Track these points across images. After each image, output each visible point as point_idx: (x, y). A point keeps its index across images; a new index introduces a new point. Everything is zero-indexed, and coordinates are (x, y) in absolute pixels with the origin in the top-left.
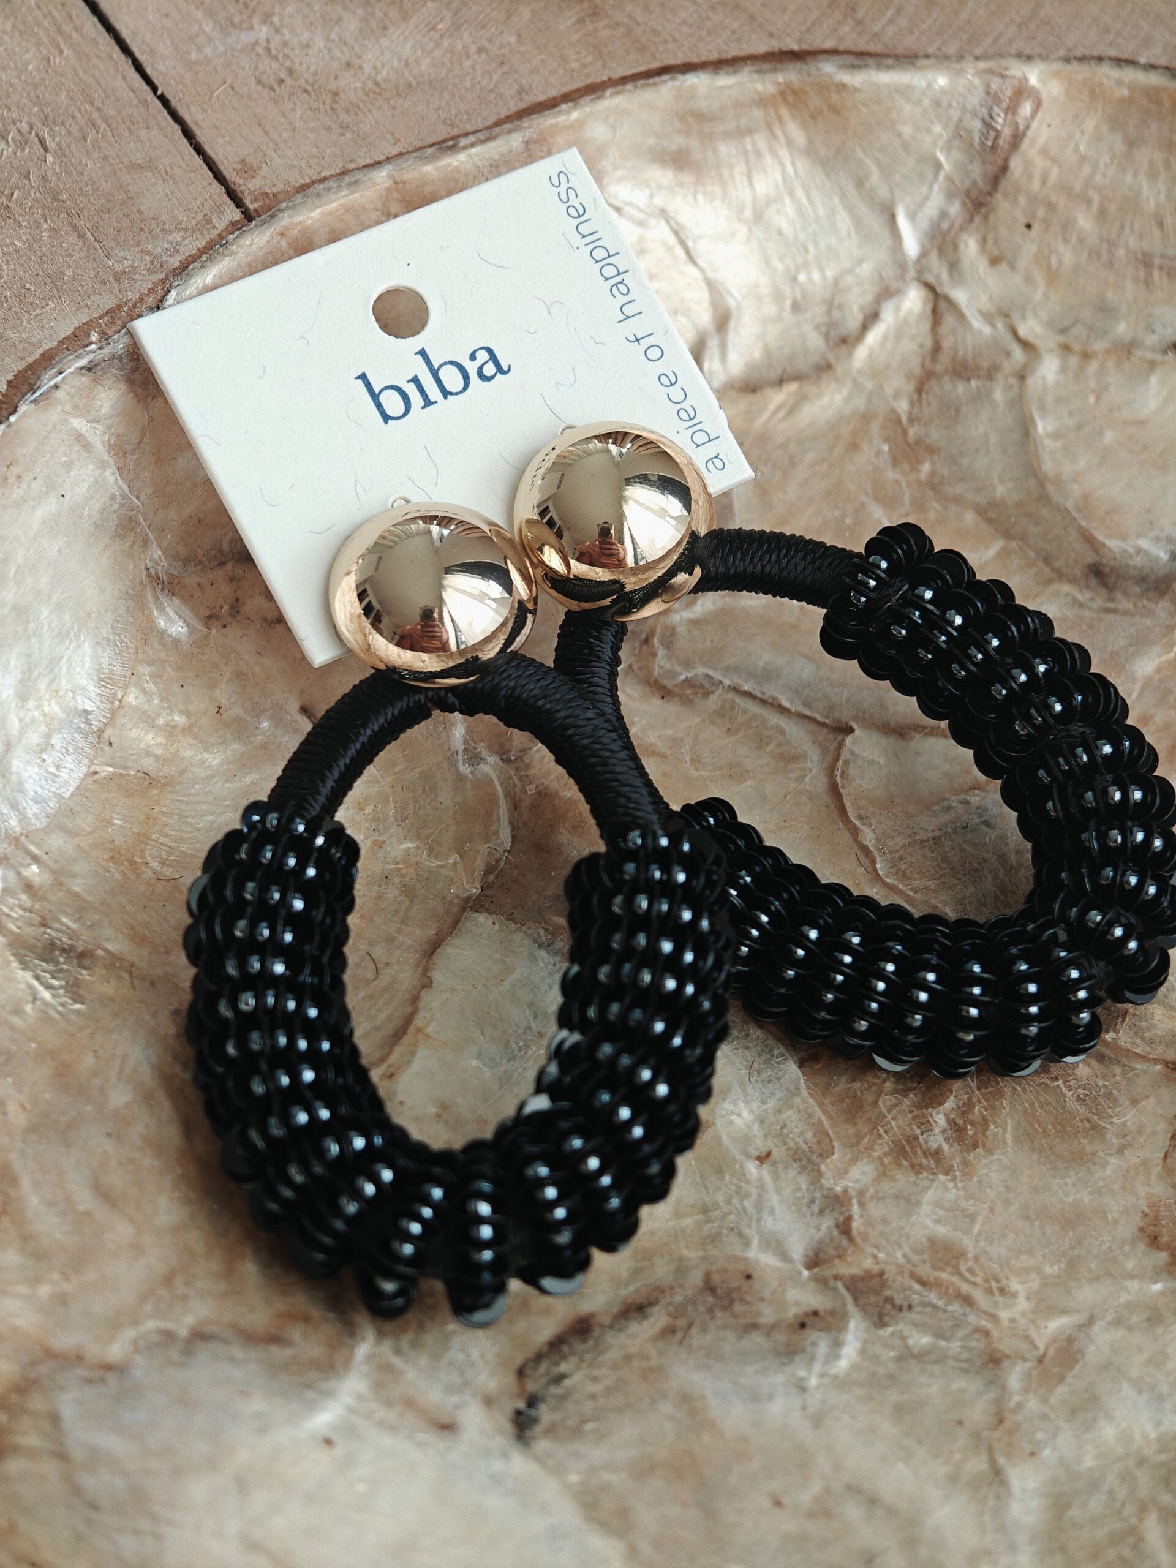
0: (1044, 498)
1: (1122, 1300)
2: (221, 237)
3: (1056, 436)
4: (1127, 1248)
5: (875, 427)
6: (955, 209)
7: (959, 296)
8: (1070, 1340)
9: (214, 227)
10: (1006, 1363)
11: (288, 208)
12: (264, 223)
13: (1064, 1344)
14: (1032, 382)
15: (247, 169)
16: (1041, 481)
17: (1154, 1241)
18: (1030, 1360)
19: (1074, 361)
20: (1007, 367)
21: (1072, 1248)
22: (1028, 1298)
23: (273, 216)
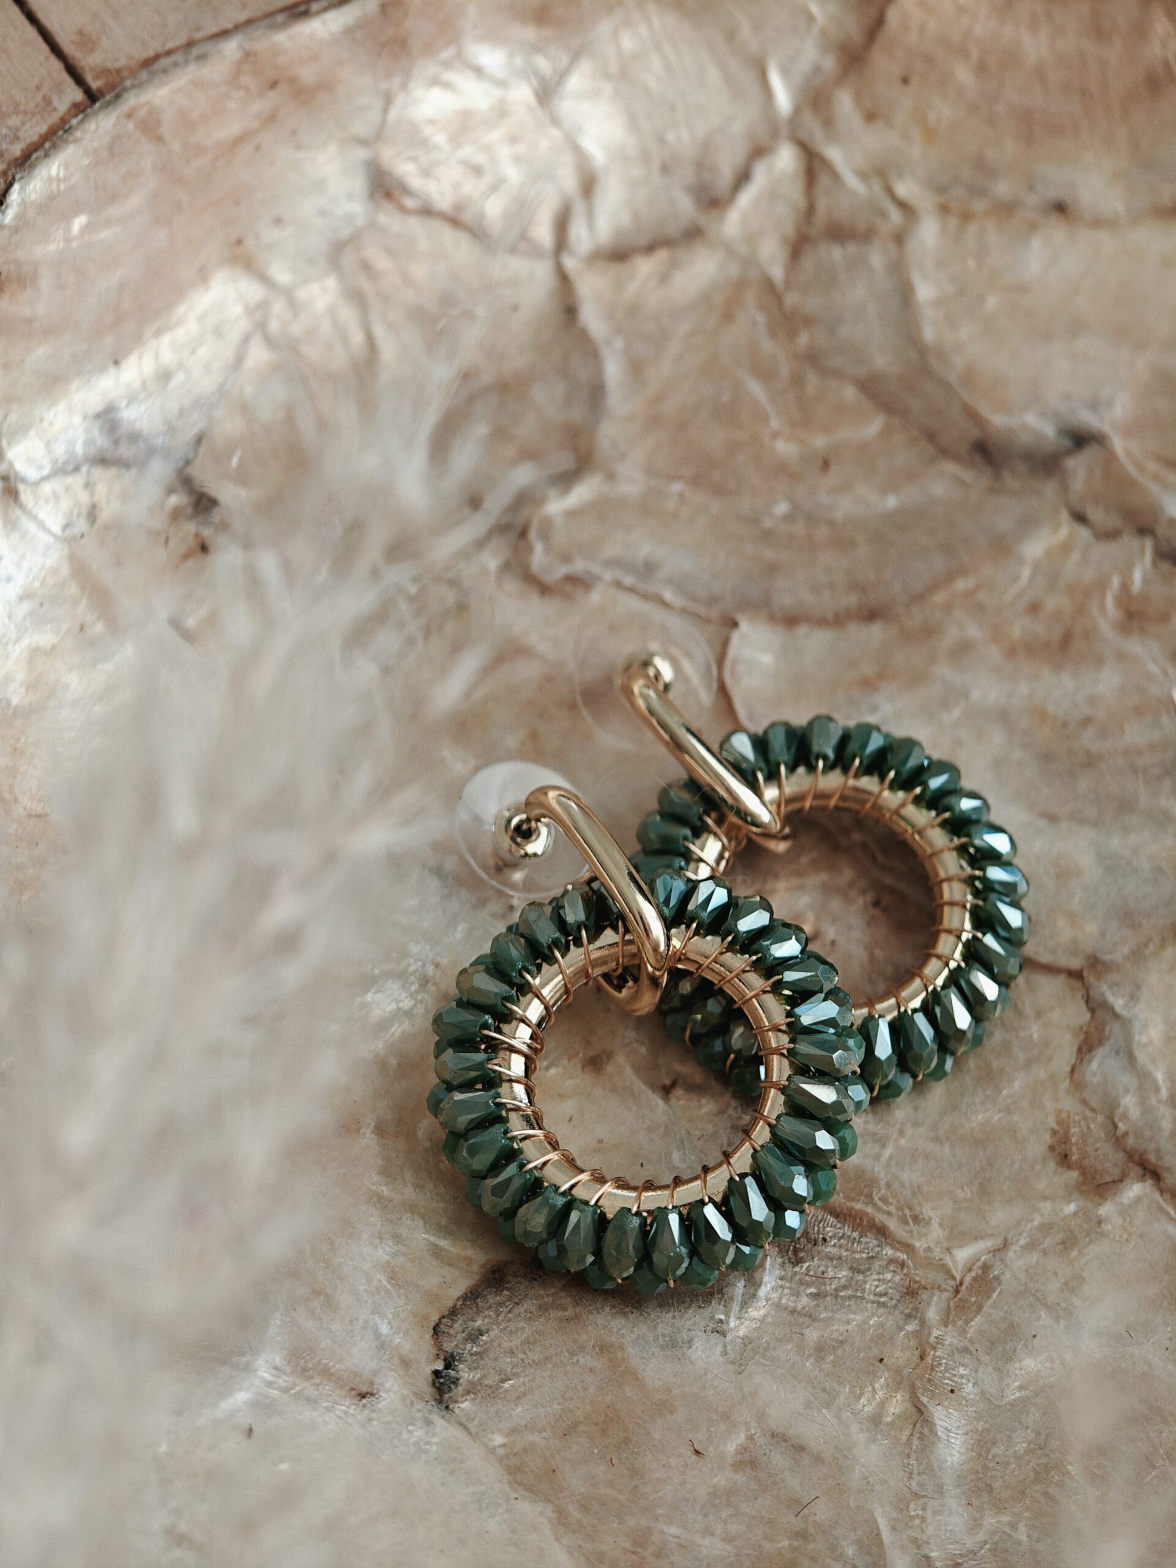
0: (926, 371)
1: (1036, 1223)
2: (64, 121)
3: (939, 303)
4: (1038, 1168)
5: (750, 297)
6: (829, 63)
7: (834, 154)
8: (986, 1267)
9: (55, 109)
10: (924, 1296)
11: (134, 86)
12: (109, 104)
13: (980, 1272)
14: (912, 247)
15: (87, 41)
16: (921, 350)
17: (1064, 1160)
18: (946, 1290)
19: (953, 222)
20: (885, 228)
21: (983, 1169)
22: (941, 1225)
23: (118, 96)
